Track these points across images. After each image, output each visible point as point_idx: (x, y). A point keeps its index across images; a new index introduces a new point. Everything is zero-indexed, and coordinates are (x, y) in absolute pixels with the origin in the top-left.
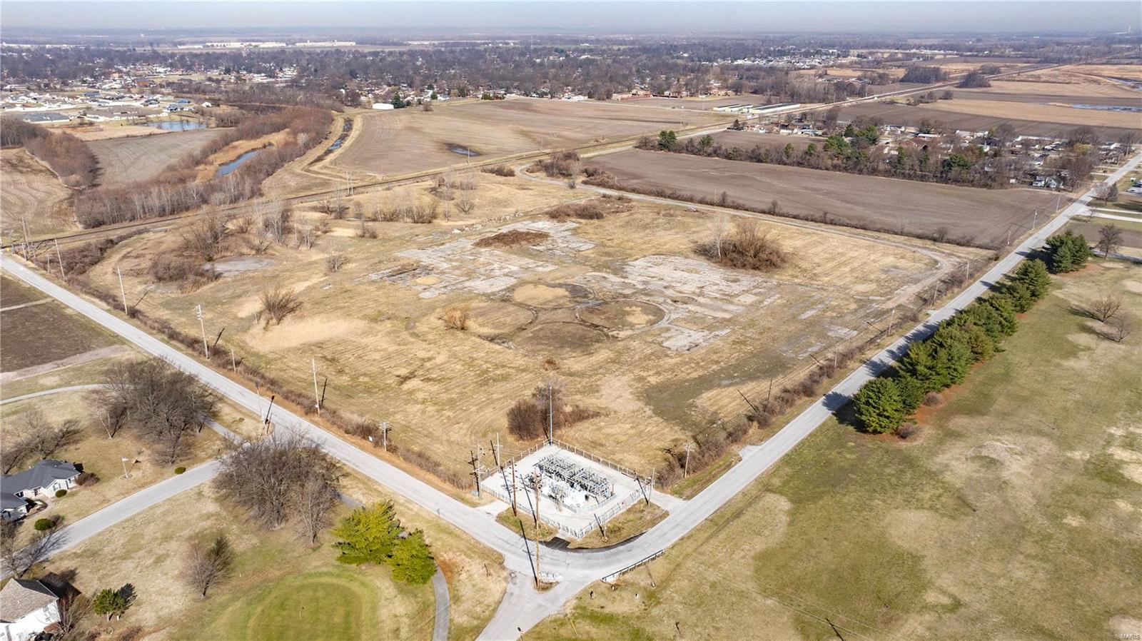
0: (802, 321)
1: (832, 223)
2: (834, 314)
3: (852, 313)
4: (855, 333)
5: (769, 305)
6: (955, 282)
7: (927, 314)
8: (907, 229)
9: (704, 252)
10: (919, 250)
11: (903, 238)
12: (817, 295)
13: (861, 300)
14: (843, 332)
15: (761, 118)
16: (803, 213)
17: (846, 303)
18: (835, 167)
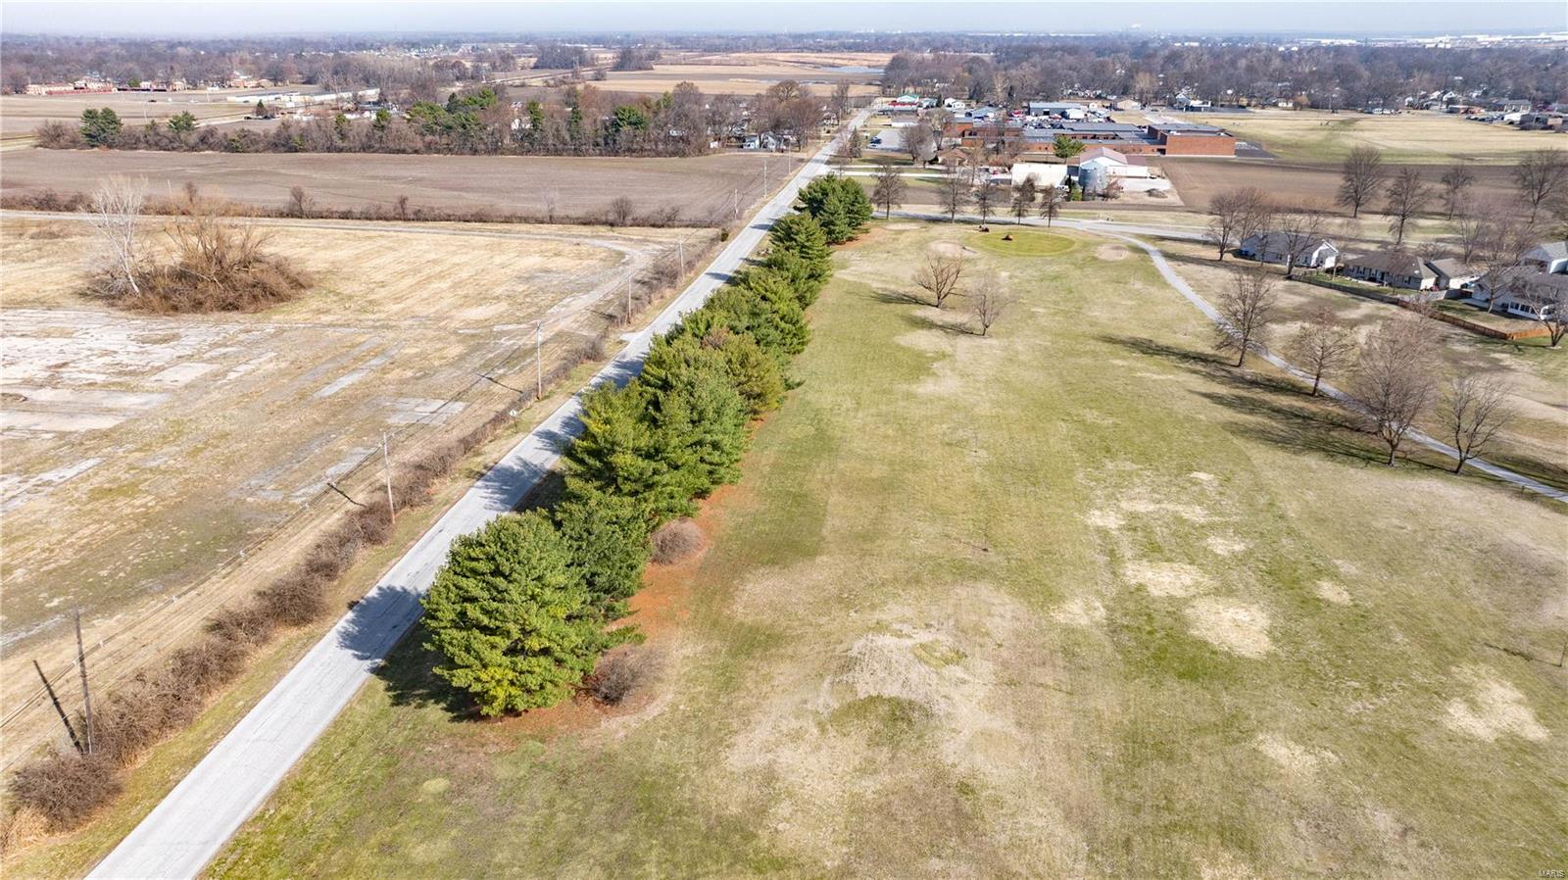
0: (322, 400)
1: (419, 217)
2: (409, 374)
3: (452, 364)
4: (459, 406)
5: (238, 380)
6: (665, 277)
7: (621, 342)
8: (559, 212)
9: (105, 292)
10: (587, 241)
11: (554, 227)
12: (371, 340)
13: (473, 336)
14: (424, 409)
15: (307, 105)
16: (357, 210)
17: (438, 346)
18: (430, 148)
